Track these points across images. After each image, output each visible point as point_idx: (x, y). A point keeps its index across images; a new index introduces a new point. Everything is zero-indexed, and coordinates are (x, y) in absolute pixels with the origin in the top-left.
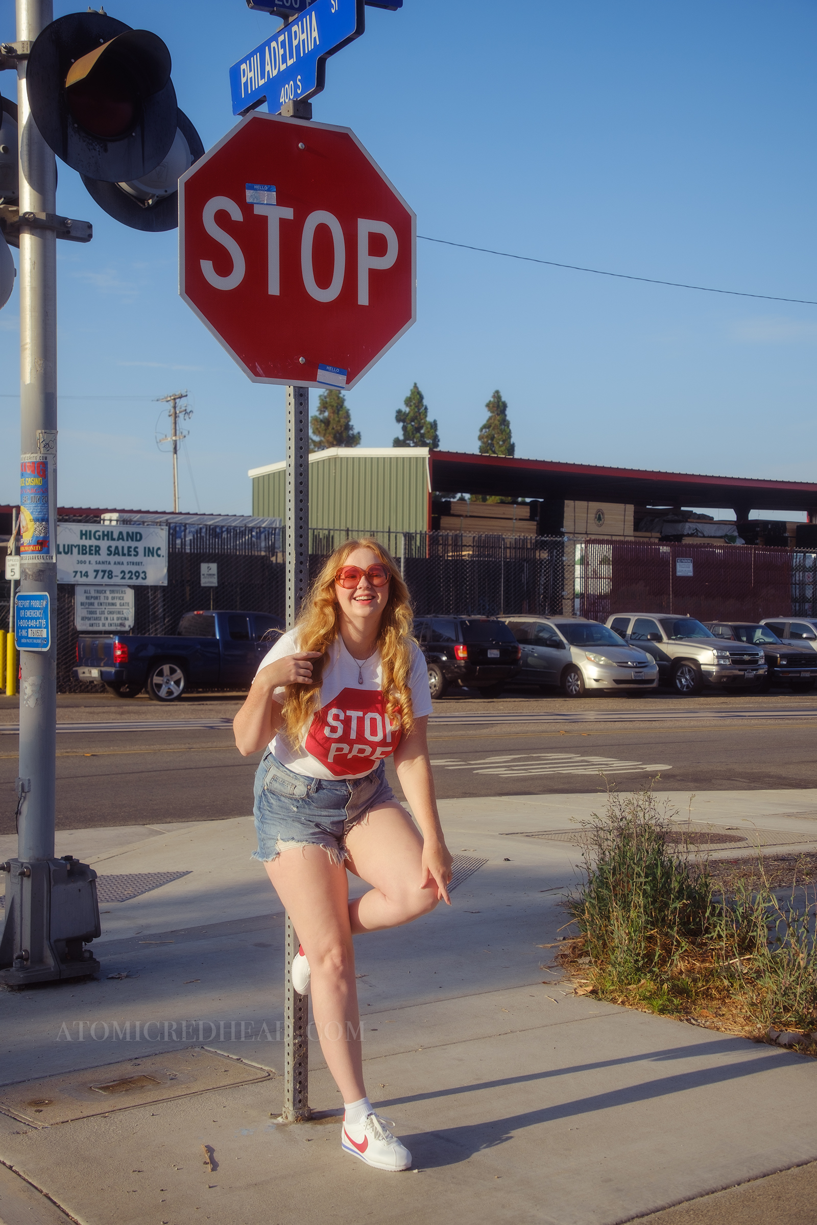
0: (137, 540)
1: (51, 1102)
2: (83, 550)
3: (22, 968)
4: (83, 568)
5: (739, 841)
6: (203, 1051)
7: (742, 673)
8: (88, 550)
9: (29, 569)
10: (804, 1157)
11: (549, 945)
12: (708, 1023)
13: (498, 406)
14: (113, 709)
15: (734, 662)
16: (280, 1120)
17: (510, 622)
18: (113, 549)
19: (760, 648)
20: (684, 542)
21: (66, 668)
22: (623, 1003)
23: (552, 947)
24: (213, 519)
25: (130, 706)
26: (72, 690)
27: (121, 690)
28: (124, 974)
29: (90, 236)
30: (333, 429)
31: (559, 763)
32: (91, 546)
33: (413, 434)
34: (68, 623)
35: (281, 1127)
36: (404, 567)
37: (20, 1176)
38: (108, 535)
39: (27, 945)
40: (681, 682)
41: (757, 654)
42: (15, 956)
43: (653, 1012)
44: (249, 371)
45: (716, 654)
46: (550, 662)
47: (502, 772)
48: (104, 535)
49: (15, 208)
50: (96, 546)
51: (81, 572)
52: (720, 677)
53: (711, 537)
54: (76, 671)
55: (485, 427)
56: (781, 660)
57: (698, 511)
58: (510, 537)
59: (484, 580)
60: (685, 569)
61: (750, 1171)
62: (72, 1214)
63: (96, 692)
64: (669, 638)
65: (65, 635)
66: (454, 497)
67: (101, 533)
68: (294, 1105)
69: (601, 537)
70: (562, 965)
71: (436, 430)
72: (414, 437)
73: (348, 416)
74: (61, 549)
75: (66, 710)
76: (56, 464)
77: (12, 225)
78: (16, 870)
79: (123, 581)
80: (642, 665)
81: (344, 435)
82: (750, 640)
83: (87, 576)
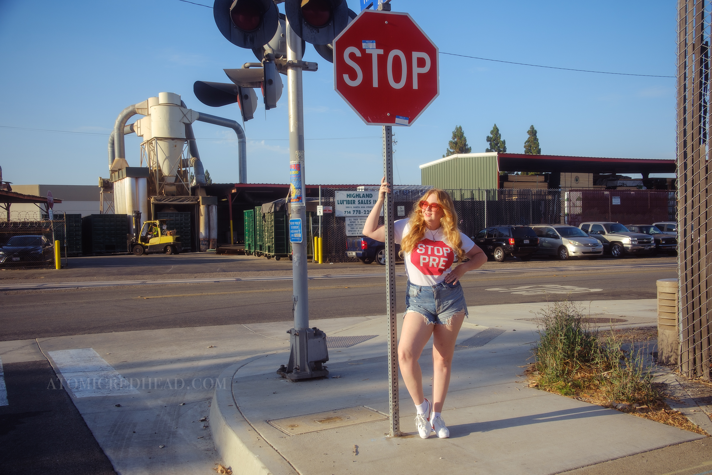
0: (370, 197)
1: (298, 426)
2: (348, 202)
3: (297, 373)
4: (348, 210)
5: (624, 321)
6: (363, 408)
7: (643, 247)
8: (350, 202)
9: (294, 209)
10: (615, 456)
11: (523, 366)
12: (586, 400)
13: (533, 132)
14: (361, 269)
15: (639, 243)
16: (388, 436)
17: (534, 228)
18: (360, 201)
19: (652, 236)
20: (617, 189)
21: (343, 252)
22: (549, 391)
23: (524, 367)
24: (404, 187)
25: (368, 267)
26: (345, 261)
27: (366, 261)
28: (339, 376)
29: (317, 68)
30: (459, 146)
31: (551, 289)
32: (351, 200)
33: (494, 146)
34: (343, 233)
35: (388, 439)
36: (486, 205)
37: (279, 454)
38: (358, 196)
39: (299, 364)
40: (614, 252)
41: (650, 239)
42: (294, 368)
43: (562, 395)
44: (365, 120)
45: (631, 239)
46: (553, 245)
47: (524, 293)
48: (357, 196)
49: (285, 59)
50: (354, 200)
51: (348, 211)
52: (632, 249)
53: (630, 186)
54: (347, 253)
55: (527, 142)
56: (662, 241)
57: (624, 175)
58: (534, 190)
59: (523, 209)
60: (616, 201)
61: (589, 462)
62: (297, 469)
63: (355, 262)
64: (608, 233)
65: (342, 238)
66: (514, 174)
67: (355, 195)
68: (394, 430)
69: (576, 189)
70: (526, 375)
71: (505, 144)
72: (495, 148)
73: (465, 140)
74: (339, 202)
75: (341, 269)
76: (304, 165)
77: (284, 66)
78: (293, 333)
79: (365, 214)
80: (595, 245)
81: (464, 148)
82: (648, 233)
83: (350, 213)
